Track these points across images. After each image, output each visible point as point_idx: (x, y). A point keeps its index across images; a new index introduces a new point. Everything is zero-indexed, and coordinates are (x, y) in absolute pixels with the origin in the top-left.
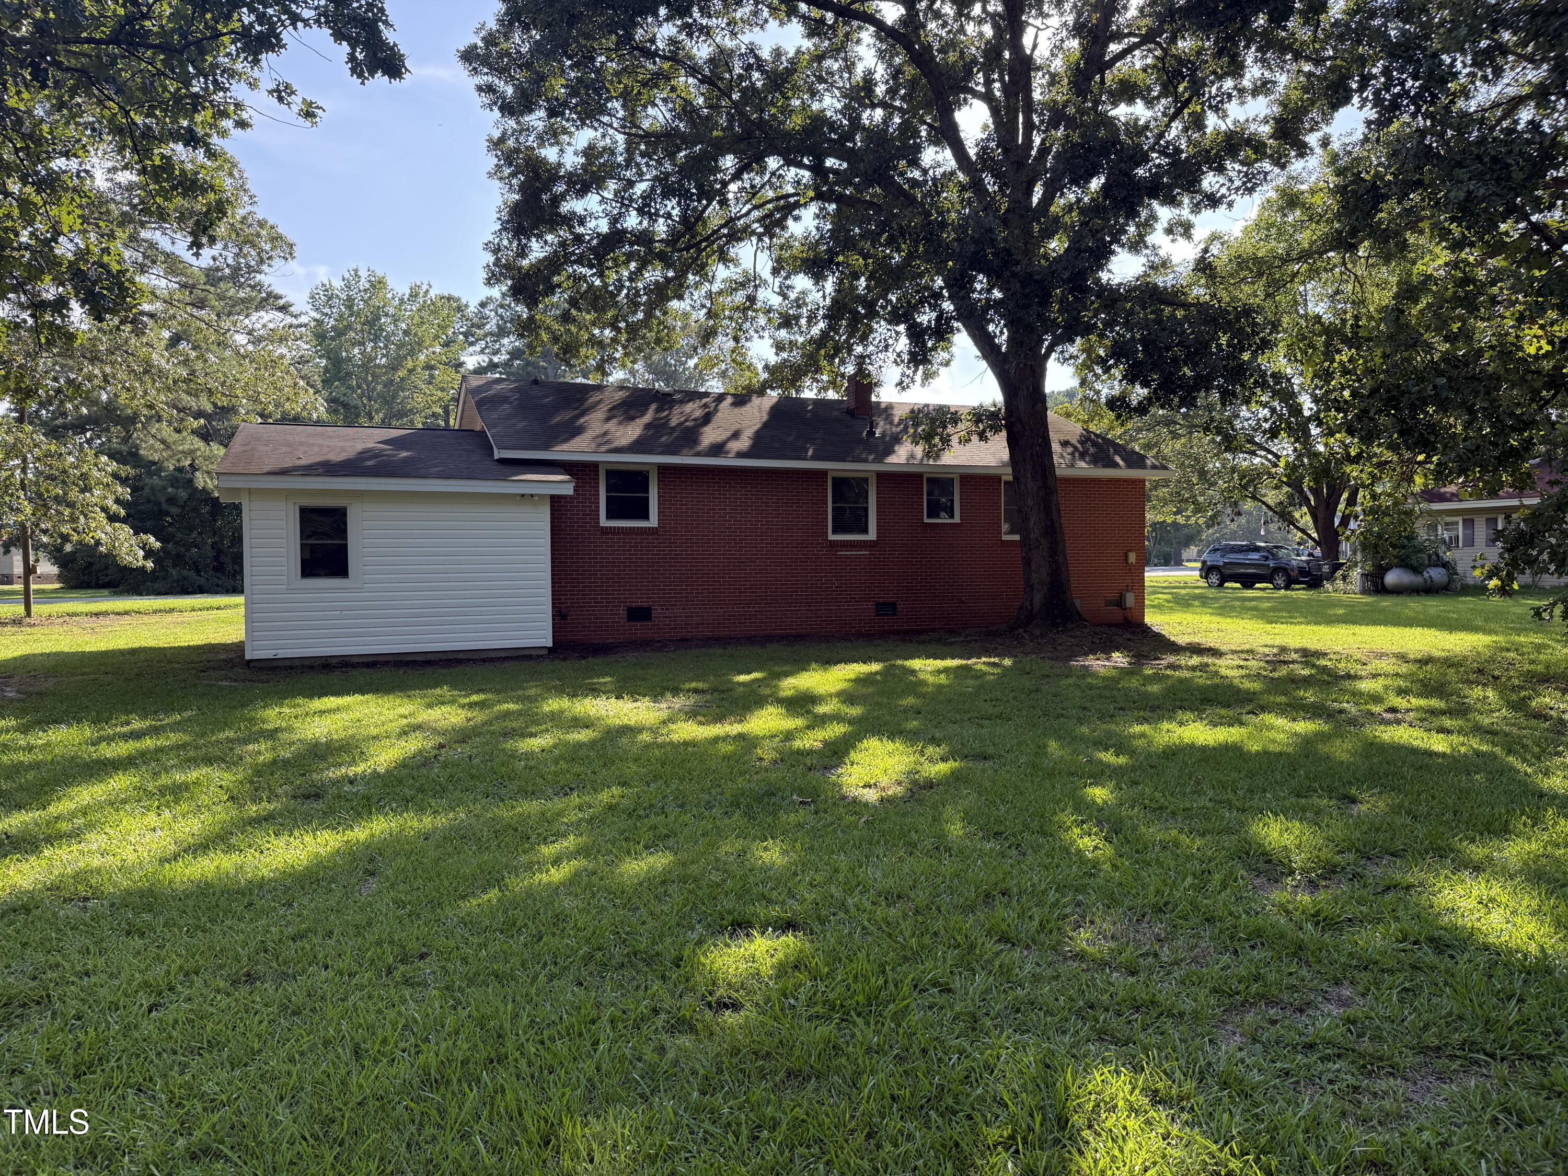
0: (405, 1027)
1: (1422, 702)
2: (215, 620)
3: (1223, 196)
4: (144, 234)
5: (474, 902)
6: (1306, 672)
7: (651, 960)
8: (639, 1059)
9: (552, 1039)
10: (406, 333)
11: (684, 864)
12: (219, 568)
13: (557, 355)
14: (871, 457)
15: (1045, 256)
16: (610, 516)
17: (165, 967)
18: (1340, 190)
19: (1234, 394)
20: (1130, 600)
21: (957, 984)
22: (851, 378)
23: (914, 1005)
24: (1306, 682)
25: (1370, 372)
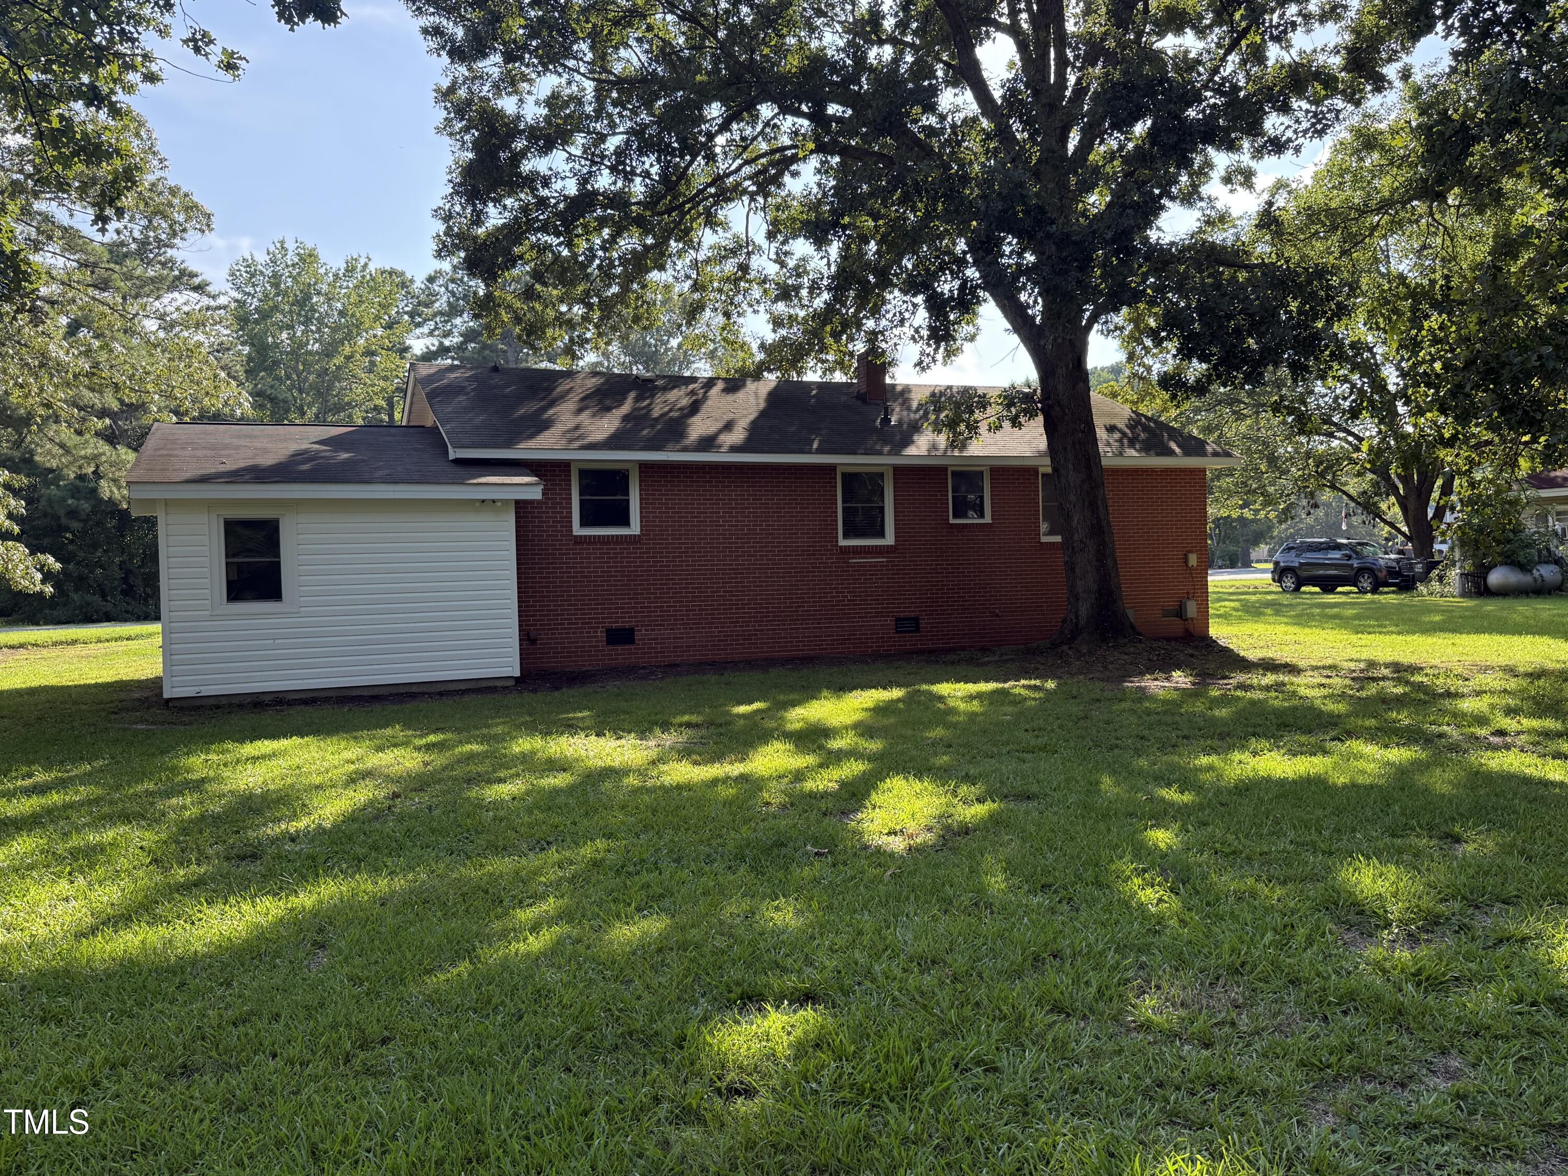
0: (369, 1123)
1: (1535, 723)
2: (125, 653)
3: (1289, 140)
4: (39, 206)
5: (442, 977)
6: (1399, 690)
7: (649, 1040)
8: (640, 1156)
9: (540, 1134)
10: (342, 313)
11: (683, 929)
12: (129, 592)
13: (519, 337)
14: (887, 449)
15: (1084, 214)
16: (584, 523)
17: (88, 1060)
18: (1424, 130)
19: (1306, 369)
20: (1192, 609)
21: (1003, 1062)
22: (862, 358)
23: (955, 1088)
24: (1400, 702)
25: (1465, 340)
